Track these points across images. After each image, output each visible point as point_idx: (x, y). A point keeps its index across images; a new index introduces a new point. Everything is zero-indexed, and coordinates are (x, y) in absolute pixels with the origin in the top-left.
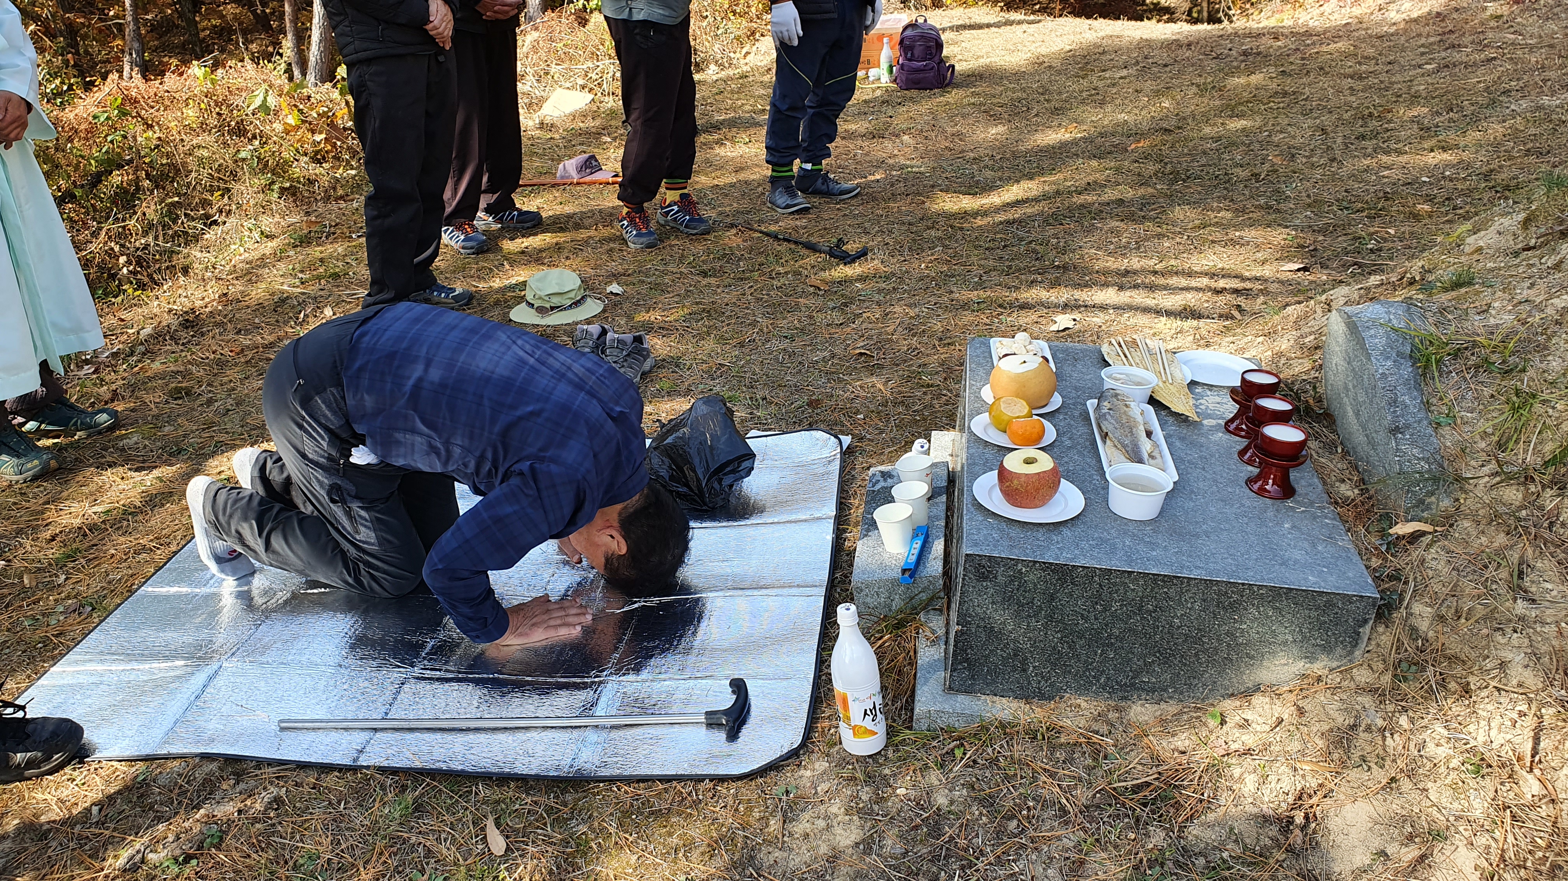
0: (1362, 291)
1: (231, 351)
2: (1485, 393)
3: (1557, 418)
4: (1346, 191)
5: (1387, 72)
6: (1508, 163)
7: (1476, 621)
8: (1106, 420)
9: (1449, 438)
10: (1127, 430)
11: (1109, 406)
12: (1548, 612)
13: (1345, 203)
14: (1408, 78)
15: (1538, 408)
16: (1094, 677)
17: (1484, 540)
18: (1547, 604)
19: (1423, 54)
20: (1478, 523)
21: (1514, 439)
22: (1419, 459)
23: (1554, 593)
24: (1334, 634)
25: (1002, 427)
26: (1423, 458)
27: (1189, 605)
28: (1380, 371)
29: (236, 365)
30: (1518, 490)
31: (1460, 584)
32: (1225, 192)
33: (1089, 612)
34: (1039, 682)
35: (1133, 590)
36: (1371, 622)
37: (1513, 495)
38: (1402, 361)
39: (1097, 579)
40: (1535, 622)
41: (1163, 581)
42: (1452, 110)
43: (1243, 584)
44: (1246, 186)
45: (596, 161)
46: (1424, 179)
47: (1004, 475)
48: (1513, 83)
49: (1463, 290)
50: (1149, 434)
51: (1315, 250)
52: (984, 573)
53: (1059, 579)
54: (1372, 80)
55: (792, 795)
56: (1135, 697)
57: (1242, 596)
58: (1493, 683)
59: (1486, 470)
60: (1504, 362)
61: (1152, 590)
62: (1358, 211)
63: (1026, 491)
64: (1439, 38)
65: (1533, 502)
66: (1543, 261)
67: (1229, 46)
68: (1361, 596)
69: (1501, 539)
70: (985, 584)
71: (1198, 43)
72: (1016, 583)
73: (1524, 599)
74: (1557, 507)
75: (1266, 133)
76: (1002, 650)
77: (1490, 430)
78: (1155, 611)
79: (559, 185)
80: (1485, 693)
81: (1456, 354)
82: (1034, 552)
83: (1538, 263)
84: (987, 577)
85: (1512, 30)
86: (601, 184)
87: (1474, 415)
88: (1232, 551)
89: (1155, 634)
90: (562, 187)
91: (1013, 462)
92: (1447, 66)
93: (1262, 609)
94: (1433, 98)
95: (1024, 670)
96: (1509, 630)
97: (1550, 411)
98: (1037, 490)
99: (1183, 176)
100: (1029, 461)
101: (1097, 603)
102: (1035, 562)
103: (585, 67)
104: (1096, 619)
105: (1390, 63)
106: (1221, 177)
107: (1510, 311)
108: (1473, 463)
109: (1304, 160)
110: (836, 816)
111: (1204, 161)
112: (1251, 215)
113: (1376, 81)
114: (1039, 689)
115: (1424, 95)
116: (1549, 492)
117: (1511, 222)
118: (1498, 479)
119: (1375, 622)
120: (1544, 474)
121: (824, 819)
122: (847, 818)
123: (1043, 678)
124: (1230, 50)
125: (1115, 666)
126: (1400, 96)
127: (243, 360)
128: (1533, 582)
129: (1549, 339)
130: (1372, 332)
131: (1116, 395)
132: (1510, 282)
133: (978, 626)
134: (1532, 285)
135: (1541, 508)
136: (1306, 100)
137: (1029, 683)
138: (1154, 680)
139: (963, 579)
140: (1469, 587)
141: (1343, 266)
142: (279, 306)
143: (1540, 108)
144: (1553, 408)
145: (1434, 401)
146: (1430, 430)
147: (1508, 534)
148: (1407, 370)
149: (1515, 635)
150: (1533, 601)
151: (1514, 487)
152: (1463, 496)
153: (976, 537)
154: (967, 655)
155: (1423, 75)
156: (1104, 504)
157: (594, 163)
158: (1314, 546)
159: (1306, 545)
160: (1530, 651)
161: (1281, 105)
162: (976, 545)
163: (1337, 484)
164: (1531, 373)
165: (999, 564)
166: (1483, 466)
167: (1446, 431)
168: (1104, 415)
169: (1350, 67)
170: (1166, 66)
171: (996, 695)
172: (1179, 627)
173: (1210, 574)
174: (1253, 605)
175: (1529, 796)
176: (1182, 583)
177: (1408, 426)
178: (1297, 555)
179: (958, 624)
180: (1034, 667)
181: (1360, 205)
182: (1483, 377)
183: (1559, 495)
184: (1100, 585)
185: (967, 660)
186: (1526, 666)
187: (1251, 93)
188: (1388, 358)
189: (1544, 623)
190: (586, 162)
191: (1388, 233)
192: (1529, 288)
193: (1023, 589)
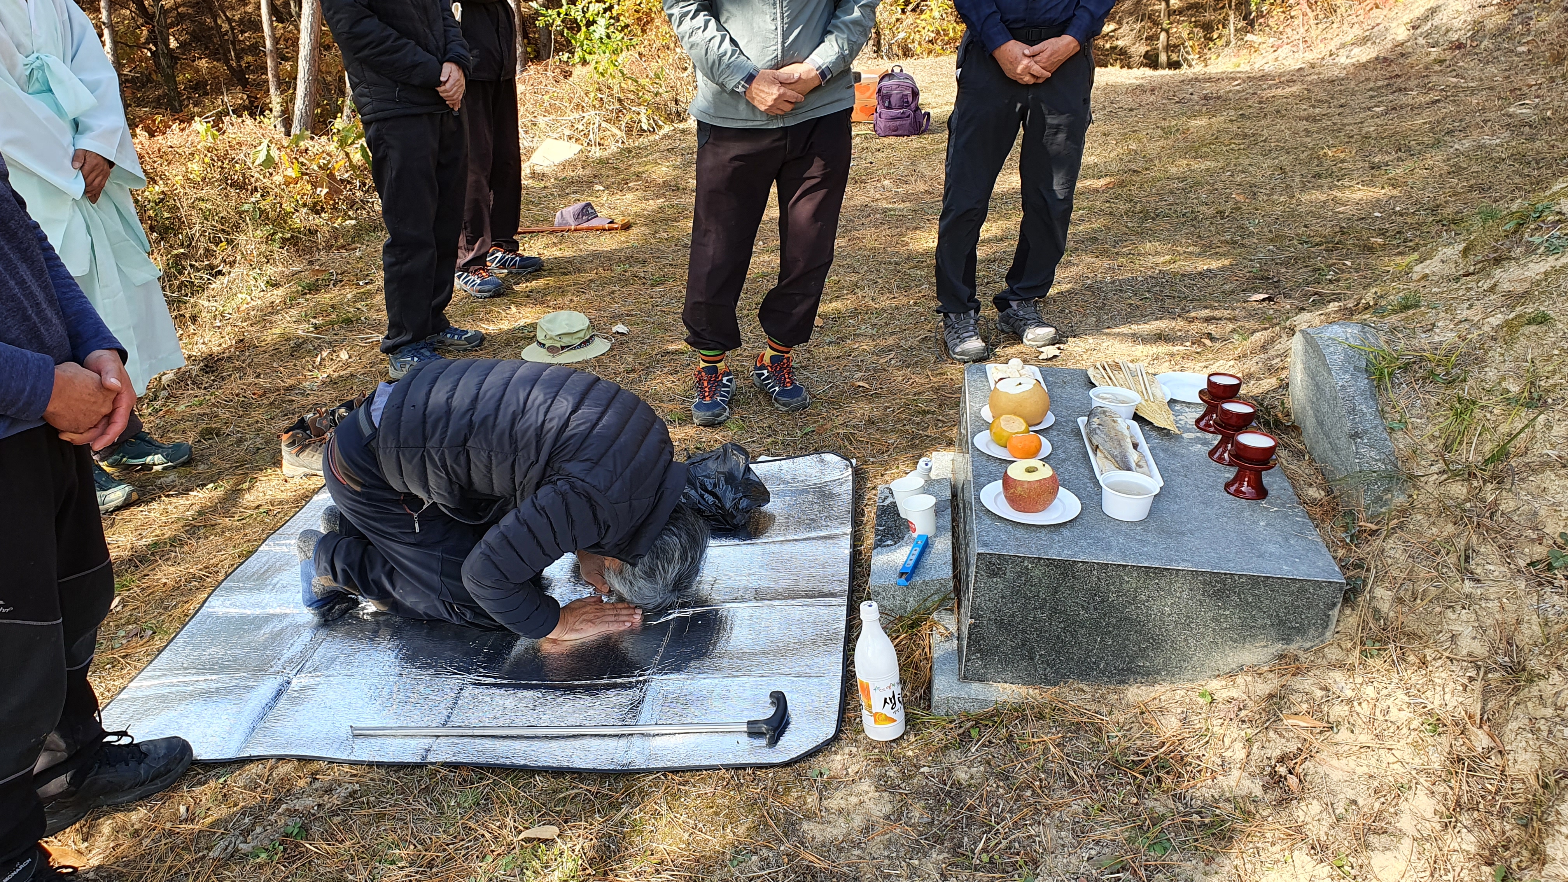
0: (1322, 317)
1: (254, 394)
2: (1432, 401)
3: (1494, 422)
4: (1305, 226)
5: (1339, 114)
6: (1453, 199)
7: (1430, 601)
8: (1096, 434)
9: (1402, 442)
10: (1116, 443)
11: (1098, 421)
12: (1491, 590)
13: (1304, 238)
14: (1359, 120)
15: (1477, 411)
16: (1095, 663)
17: (1435, 530)
18: (1490, 583)
19: (1372, 97)
20: (1430, 515)
21: (1458, 441)
22: (1376, 460)
23: (1496, 573)
24: (1307, 617)
25: (1003, 442)
26: (1380, 460)
27: (1178, 594)
28: (1340, 384)
29: (260, 406)
30: (1462, 486)
31: (1416, 569)
32: (1192, 229)
33: (1088, 603)
34: (1046, 669)
35: (1128, 582)
36: (1339, 605)
37: (1459, 490)
38: (1359, 374)
39: (1095, 572)
40: (1481, 599)
41: (1154, 573)
42: (1400, 150)
43: (1225, 574)
44: (1211, 223)
45: (592, 208)
46: (1376, 214)
47: (1008, 483)
48: (1456, 124)
49: (1411, 312)
50: (1135, 446)
51: (1279, 281)
52: (994, 570)
53: (1062, 573)
54: (1326, 123)
55: (825, 776)
56: (1132, 680)
57: (1225, 585)
58: (1446, 654)
59: (1435, 469)
60: (1447, 374)
61: (1144, 582)
62: (1317, 245)
63: (1029, 497)
64: (1386, 82)
65: (1476, 495)
66: (1480, 284)
67: (1191, 90)
68: (1330, 582)
69: (1450, 529)
70: (995, 580)
71: (1161, 88)
72: (1023, 579)
73: (1470, 579)
74: (1496, 499)
75: (1229, 173)
76: (1011, 640)
77: (1437, 434)
78: (1148, 600)
79: (557, 231)
80: (1440, 662)
81: (1406, 368)
82: (1038, 550)
83: (1475, 286)
84: (997, 574)
85: (1454, 73)
86: (597, 230)
87: (1423, 421)
88: (1214, 546)
89: (1148, 622)
90: (560, 234)
91: (1017, 471)
92: (1395, 109)
93: (1243, 596)
94: (1383, 139)
95: (1032, 659)
96: (1458, 608)
97: (1488, 415)
98: (1039, 495)
99: (1152, 215)
100: (1030, 470)
101: (1095, 595)
102: (1040, 559)
103: (571, 118)
104: (1095, 609)
105: (1341, 106)
106: (1188, 215)
107: (1452, 330)
108: (1423, 463)
109: (1265, 198)
110: (867, 792)
111: (1171, 199)
112: (1217, 250)
113: (1329, 123)
114: (1045, 675)
115: (1374, 135)
116: (1489, 487)
117: (1452, 251)
118: (1445, 476)
119: (1342, 605)
120: (1485, 470)
121: (856, 796)
122: (877, 794)
123: (1048, 665)
124: (1192, 94)
125: (1113, 652)
126: (1352, 137)
127: (266, 402)
128: (1478, 565)
129: (1486, 353)
130: (1332, 349)
131: (1104, 412)
132: (1452, 304)
133: (989, 619)
134: (1471, 306)
135: (1483, 500)
136: (1265, 141)
137: (1036, 670)
138: (1148, 664)
139: (976, 576)
140: (1422, 571)
141: (1305, 295)
142: (295, 351)
143: (1481, 147)
144: (1491, 412)
145: (1388, 409)
146: (1385, 435)
147: (1455, 524)
148: (1363, 382)
149: (1464, 611)
150: (1479, 581)
151: (1460, 483)
152: (1416, 492)
153: (986, 538)
154: (980, 646)
155: (1372, 117)
156: (1098, 508)
157: (590, 211)
158: (1287, 540)
159: (1280, 539)
160: (1477, 625)
161: (1242, 146)
162: (985, 545)
163: (1306, 487)
164: (1471, 382)
165: (1007, 561)
166: (1432, 465)
167: (1399, 435)
168: (1095, 430)
169: (1305, 110)
170: (1131, 110)
171: (1006, 682)
172: (1169, 615)
173: (1196, 565)
174: (1235, 593)
175: (1480, 750)
176: (1171, 575)
177: (1366, 432)
178: (1272, 548)
179: (971, 618)
180: (1040, 655)
181: (1318, 239)
182: (1429, 387)
183: (1498, 489)
184: (1099, 578)
185: (979, 651)
186: (1475, 638)
187: (1213, 135)
188: (1346, 372)
189: (1487, 600)
190: (583, 208)
191: (1345, 264)
192: (1468, 309)
193: (1029, 583)
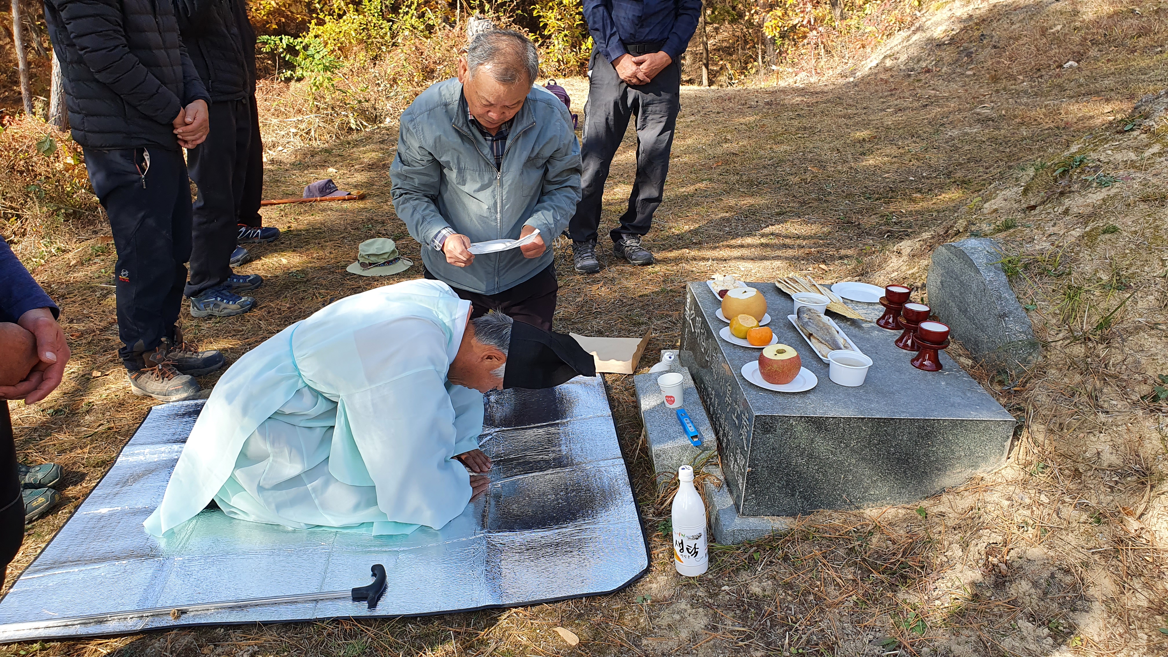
0: (921, 242)
2: (1049, 289)
3: (1096, 301)
4: (865, 187)
5: (865, 114)
7: (1075, 430)
8: (809, 325)
9: (1036, 319)
10: (826, 332)
11: (808, 317)
12: (1119, 418)
13: (868, 195)
14: (879, 118)
15: (1084, 295)
16: (839, 495)
17: (1066, 380)
18: (1117, 413)
19: (883, 102)
20: (1061, 370)
21: (1073, 317)
22: (1020, 332)
23: (1119, 406)
24: (989, 448)
26: (1022, 332)
27: (900, 438)
28: (988, 279)
30: (1081, 347)
31: (1059, 408)
32: (787, 192)
33: (836, 449)
34: (803, 502)
35: (865, 431)
36: (1011, 438)
37: (1079, 350)
38: (999, 272)
39: (841, 425)
40: (1112, 425)
41: (884, 423)
42: (913, 136)
43: (934, 420)
44: (799, 187)
45: (333, 183)
46: (911, 178)
47: (763, 362)
48: (945, 120)
49: (1012, 230)
50: (838, 332)
52: (767, 428)
53: (818, 428)
54: (857, 119)
55: (649, 601)
56: (865, 506)
57: (933, 428)
58: (1094, 466)
59: (1061, 336)
60: (1055, 270)
61: (877, 430)
62: (877, 199)
63: (783, 372)
64: (889, 93)
65: (1090, 353)
67: (756, 99)
68: (1006, 421)
69: (1078, 378)
70: (768, 436)
71: (735, 98)
72: (789, 433)
73: (1102, 412)
74: (1107, 355)
75: (801, 154)
76: (778, 482)
77: (1058, 312)
78: (879, 444)
79: (306, 202)
80: (1089, 473)
81: (1026, 267)
82: (799, 411)
84: (769, 431)
85: (931, 88)
86: (339, 200)
87: (1046, 303)
88: (918, 401)
89: (879, 460)
90: (309, 204)
91: (769, 354)
92: (900, 110)
93: (945, 436)
94: (899, 129)
95: (793, 495)
96: (1097, 433)
97: (1092, 297)
99: (756, 183)
100: (780, 352)
101: (841, 442)
102: (801, 417)
104: (841, 453)
105: (865, 108)
106: (781, 182)
107: (1045, 241)
108: (1052, 332)
109: (833, 169)
110: (686, 610)
111: (766, 172)
112: (811, 205)
113: (860, 119)
114: (802, 507)
115: (893, 127)
116: (1101, 347)
117: (1013, 192)
118: (1069, 341)
119: (1013, 438)
120: (1095, 335)
121: (678, 613)
122: (694, 610)
123: (805, 499)
124: (757, 102)
125: (853, 485)
126: (878, 128)
128: (1104, 401)
129: (1077, 254)
131: (810, 310)
132: (1039, 224)
133: (763, 467)
134: (1055, 224)
135: (1098, 356)
136: (820, 131)
137: (796, 504)
138: (878, 492)
139: (754, 434)
140: (1065, 409)
143: (967, 134)
144: (1093, 295)
145: (1021, 296)
146: (1024, 314)
147: (1081, 374)
148: (1004, 278)
149: (1102, 435)
150: (1107, 412)
151: (1079, 345)
152: (1049, 353)
153: (757, 405)
154: (755, 488)
155: (887, 115)
157: (332, 186)
158: (965, 394)
159: (960, 394)
160: (1111, 444)
161: (805, 135)
162: (760, 409)
164: (1074, 274)
165: (778, 421)
166: (1057, 334)
167: (1032, 313)
168: (807, 322)
169: (841, 111)
170: (718, 113)
171: (774, 515)
172: (894, 454)
173: (912, 415)
174: (940, 433)
175: (1133, 531)
176: (896, 423)
177: (1011, 312)
178: (958, 400)
179: (749, 467)
180: (799, 492)
181: (877, 196)
182: (1046, 279)
183: (1107, 347)
184: (844, 429)
185: (755, 492)
186: (1112, 453)
187: (783, 128)
188: (990, 271)
189: (1117, 426)
190: (326, 184)
192: (1053, 226)
193: (793, 437)
